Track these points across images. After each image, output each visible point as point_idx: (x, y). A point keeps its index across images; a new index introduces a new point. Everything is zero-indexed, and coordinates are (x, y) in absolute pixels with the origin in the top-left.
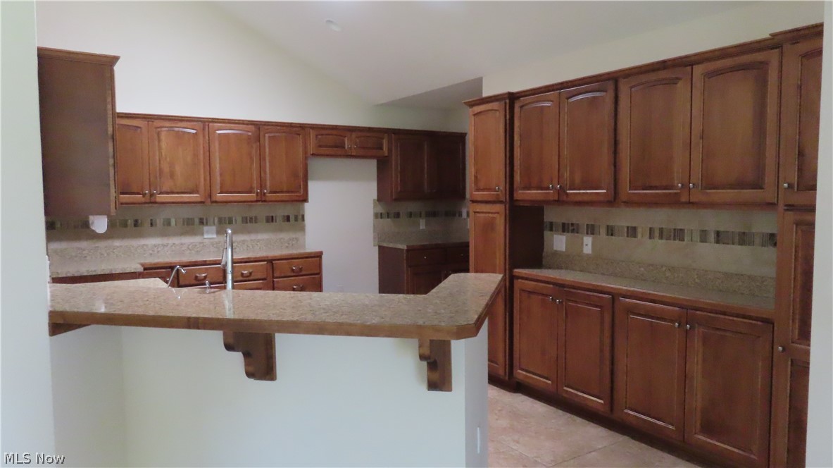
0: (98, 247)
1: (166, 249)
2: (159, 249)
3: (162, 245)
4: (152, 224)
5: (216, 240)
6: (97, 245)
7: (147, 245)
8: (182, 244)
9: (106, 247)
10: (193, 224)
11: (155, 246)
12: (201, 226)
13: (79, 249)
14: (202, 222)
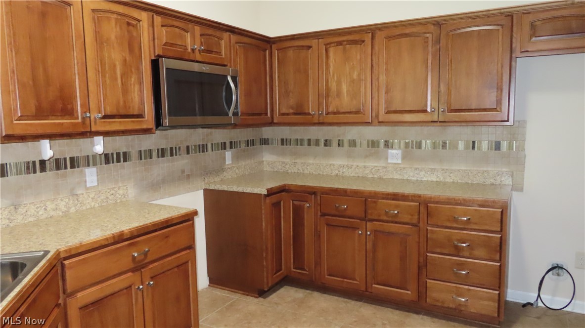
0: (296, 163)
1: (350, 170)
2: (344, 171)
3: (347, 166)
4: (339, 144)
5: (402, 166)
6: (296, 161)
7: (333, 165)
8: (365, 167)
9: (302, 163)
10: (378, 146)
11: (341, 166)
12: (386, 149)
13: (283, 163)
14: (387, 145)
